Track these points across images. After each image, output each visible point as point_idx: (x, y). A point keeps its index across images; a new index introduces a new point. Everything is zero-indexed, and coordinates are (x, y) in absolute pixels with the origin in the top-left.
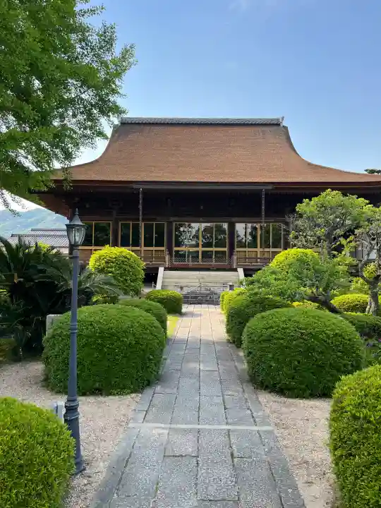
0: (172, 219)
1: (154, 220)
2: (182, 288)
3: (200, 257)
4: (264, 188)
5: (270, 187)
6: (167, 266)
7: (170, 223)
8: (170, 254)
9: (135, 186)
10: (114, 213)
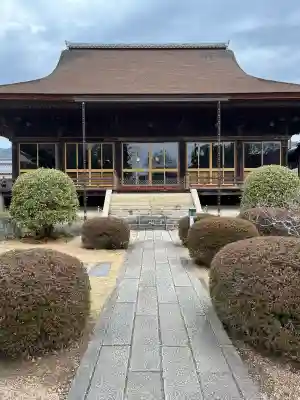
0: (120, 139)
1: (102, 140)
2: (131, 212)
3: (150, 178)
4: (219, 99)
5: (226, 99)
6: (115, 188)
7: (118, 144)
8: (119, 176)
9: (77, 100)
10: (60, 134)
